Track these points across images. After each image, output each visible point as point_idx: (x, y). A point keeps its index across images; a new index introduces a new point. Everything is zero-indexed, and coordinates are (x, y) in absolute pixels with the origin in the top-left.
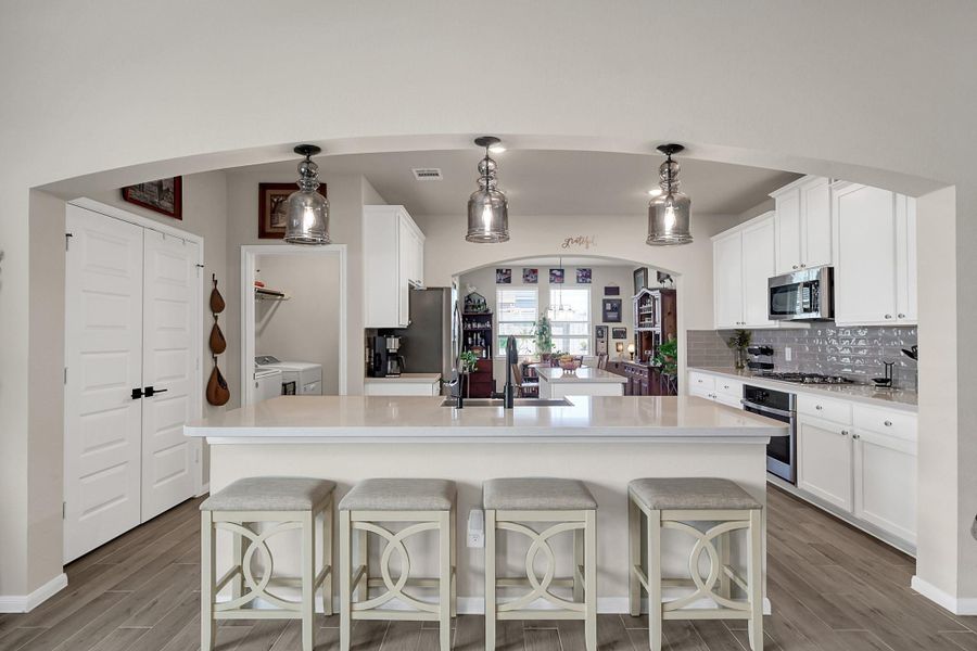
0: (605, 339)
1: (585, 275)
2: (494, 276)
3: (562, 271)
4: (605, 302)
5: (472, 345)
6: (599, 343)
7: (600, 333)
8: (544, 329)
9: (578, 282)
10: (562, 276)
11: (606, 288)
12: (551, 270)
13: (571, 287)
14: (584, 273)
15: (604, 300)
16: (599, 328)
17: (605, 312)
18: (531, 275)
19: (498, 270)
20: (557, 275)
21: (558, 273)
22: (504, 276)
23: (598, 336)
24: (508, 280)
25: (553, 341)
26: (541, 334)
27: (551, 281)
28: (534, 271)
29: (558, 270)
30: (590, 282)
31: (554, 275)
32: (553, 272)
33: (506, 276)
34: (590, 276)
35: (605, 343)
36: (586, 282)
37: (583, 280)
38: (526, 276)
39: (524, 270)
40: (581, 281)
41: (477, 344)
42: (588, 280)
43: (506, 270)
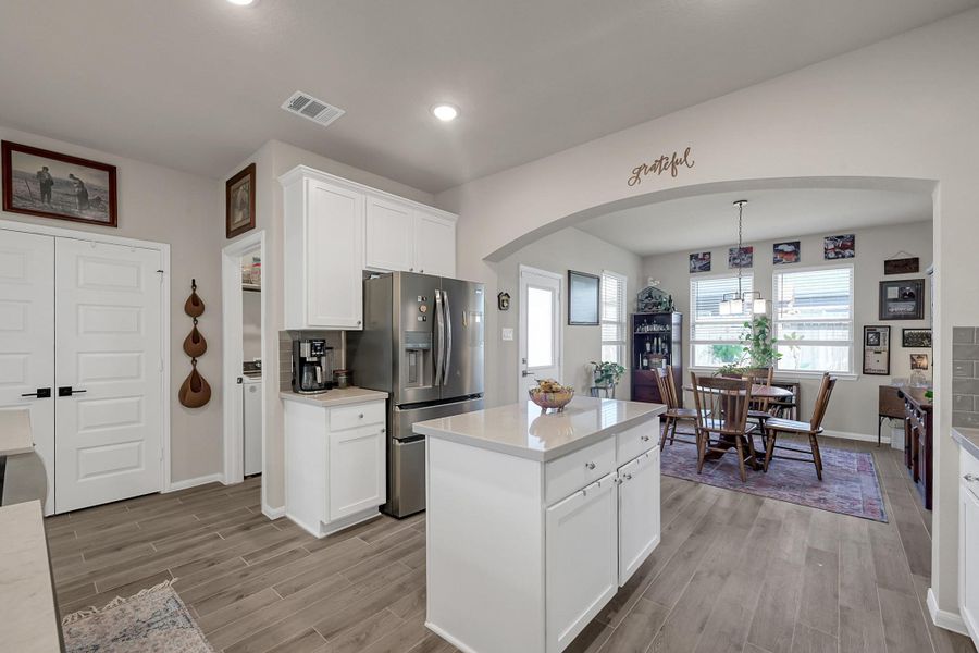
0: (883, 347)
1: (841, 247)
2: (687, 264)
3: (797, 245)
4: (883, 286)
5: (651, 352)
6: (870, 354)
8: (762, 332)
9: (827, 258)
10: (796, 252)
11: (887, 263)
12: (776, 246)
13: (813, 265)
14: (840, 243)
15: (882, 283)
16: (868, 330)
17: (883, 301)
18: (741, 256)
19: (691, 256)
20: (788, 252)
21: (789, 249)
22: (702, 262)
24: (707, 268)
25: (781, 349)
26: (757, 338)
27: (776, 262)
28: (748, 251)
29: (789, 244)
30: (853, 256)
31: (782, 251)
32: (780, 248)
33: (704, 263)
34: (852, 247)
35: (885, 354)
36: (843, 257)
37: (836, 253)
38: (735, 259)
39: (731, 251)
40: (832, 255)
41: (658, 351)
42: (847, 252)
43: (704, 254)
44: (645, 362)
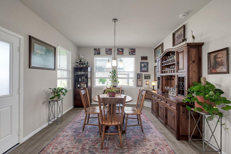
1: (132, 52)
2: (93, 52)
3: (123, 49)
4: (141, 63)
5: (81, 82)
6: (138, 81)
7: (139, 77)
8: (114, 75)
9: (130, 54)
10: (123, 52)
11: (142, 57)
12: (118, 49)
13: (126, 56)
14: (132, 50)
16: (138, 75)
17: (141, 67)
18: (109, 51)
19: (94, 49)
20: (121, 51)
21: (121, 50)
22: (97, 52)
23: (138, 78)
24: (99, 53)
25: (119, 80)
26: (113, 77)
27: (118, 54)
28: (111, 50)
29: (121, 49)
30: (135, 54)
31: (119, 51)
32: (119, 50)
33: (98, 52)
34: (135, 52)
35: (141, 81)
36: (133, 54)
37: (132, 53)
38: (107, 52)
39: (106, 49)
40: (131, 54)
41: (83, 81)
42: (134, 53)
43: (98, 49)
44: (79, 86)
